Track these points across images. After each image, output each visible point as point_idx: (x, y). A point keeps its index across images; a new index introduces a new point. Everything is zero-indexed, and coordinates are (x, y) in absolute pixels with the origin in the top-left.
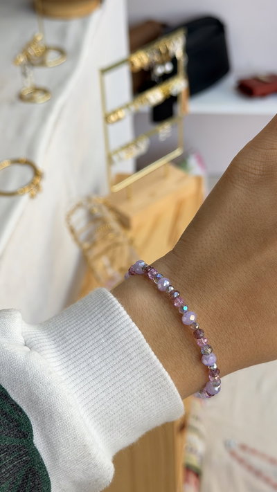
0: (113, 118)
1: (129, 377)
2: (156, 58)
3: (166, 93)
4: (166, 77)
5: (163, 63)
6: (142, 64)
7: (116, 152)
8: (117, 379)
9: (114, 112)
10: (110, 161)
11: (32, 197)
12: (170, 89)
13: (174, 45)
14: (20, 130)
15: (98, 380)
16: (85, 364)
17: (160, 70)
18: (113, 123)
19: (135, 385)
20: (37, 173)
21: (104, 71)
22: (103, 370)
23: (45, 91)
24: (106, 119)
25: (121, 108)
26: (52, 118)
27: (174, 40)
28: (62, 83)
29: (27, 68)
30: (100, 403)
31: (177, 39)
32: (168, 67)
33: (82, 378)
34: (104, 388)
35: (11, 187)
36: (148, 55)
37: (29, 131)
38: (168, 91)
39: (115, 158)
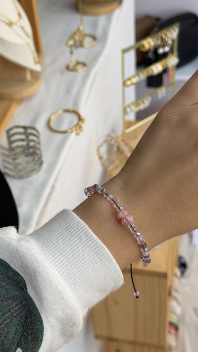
0: (128, 83)
1: (81, 251)
2: (159, 42)
3: (165, 66)
4: (165, 55)
5: (164, 46)
6: (150, 46)
7: (129, 106)
8: (74, 253)
9: (130, 79)
10: (125, 112)
11: (77, 134)
12: (168, 63)
13: (172, 33)
14: (68, 90)
15: (63, 254)
16: (54, 246)
17: (161, 51)
18: (128, 86)
19: (86, 255)
20: (80, 119)
21: (124, 51)
22: (65, 248)
23: (84, 65)
24: (124, 83)
25: (134, 77)
26: (89, 82)
27: (172, 30)
28: (95, 58)
29: (73, 48)
30: (66, 268)
31: (174, 30)
32: (167, 49)
33: (53, 254)
34: (67, 259)
35: (64, 128)
36: (155, 40)
37: (74, 91)
38: (166, 65)
39: (128, 110)
